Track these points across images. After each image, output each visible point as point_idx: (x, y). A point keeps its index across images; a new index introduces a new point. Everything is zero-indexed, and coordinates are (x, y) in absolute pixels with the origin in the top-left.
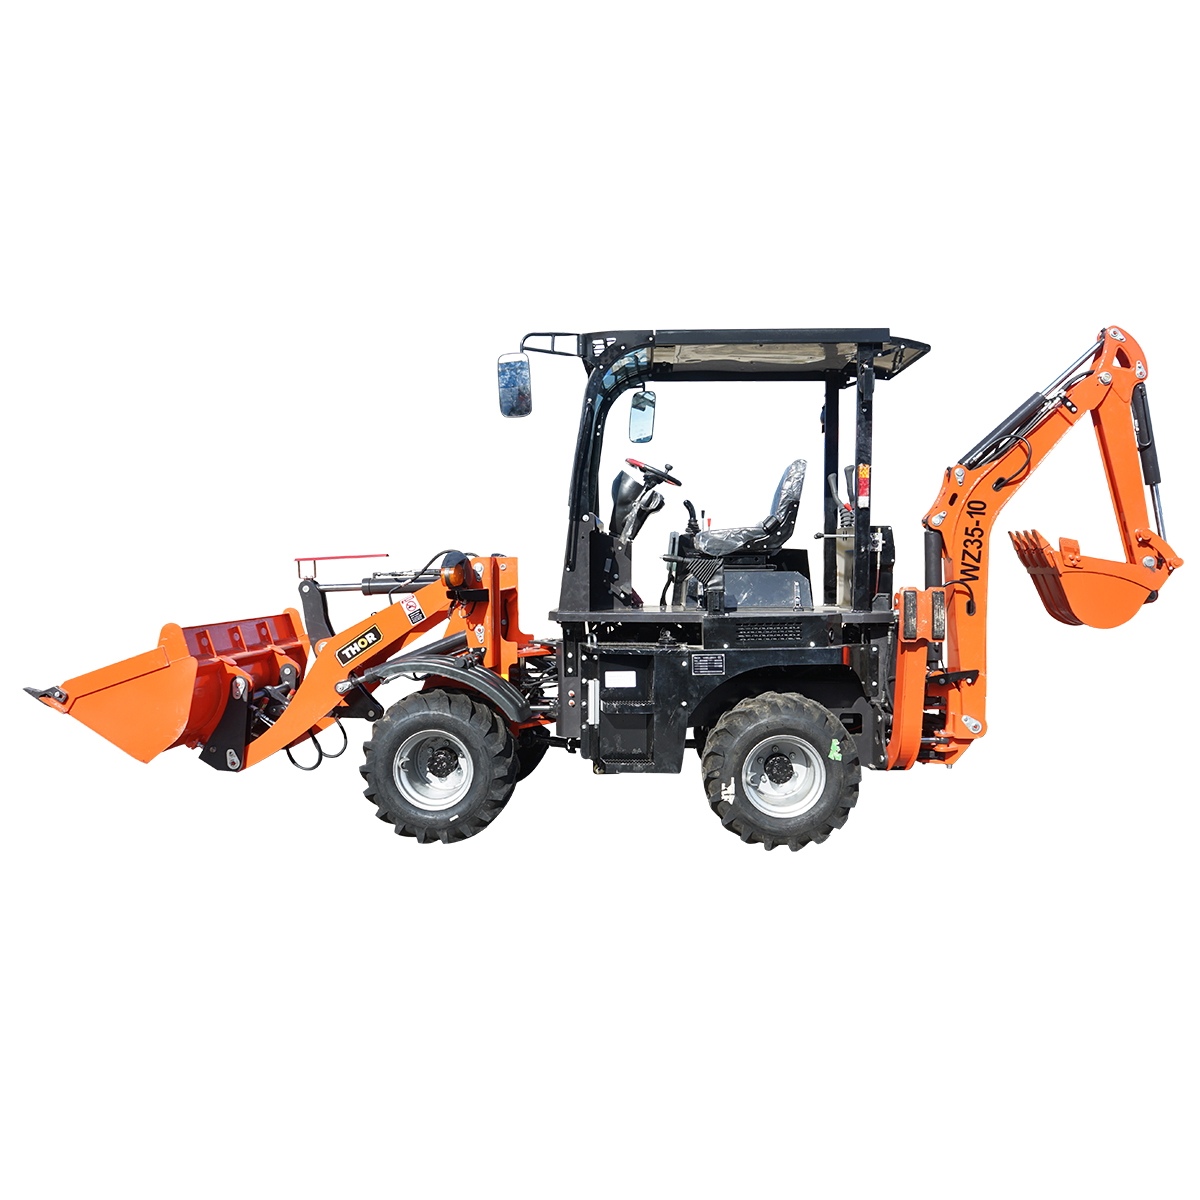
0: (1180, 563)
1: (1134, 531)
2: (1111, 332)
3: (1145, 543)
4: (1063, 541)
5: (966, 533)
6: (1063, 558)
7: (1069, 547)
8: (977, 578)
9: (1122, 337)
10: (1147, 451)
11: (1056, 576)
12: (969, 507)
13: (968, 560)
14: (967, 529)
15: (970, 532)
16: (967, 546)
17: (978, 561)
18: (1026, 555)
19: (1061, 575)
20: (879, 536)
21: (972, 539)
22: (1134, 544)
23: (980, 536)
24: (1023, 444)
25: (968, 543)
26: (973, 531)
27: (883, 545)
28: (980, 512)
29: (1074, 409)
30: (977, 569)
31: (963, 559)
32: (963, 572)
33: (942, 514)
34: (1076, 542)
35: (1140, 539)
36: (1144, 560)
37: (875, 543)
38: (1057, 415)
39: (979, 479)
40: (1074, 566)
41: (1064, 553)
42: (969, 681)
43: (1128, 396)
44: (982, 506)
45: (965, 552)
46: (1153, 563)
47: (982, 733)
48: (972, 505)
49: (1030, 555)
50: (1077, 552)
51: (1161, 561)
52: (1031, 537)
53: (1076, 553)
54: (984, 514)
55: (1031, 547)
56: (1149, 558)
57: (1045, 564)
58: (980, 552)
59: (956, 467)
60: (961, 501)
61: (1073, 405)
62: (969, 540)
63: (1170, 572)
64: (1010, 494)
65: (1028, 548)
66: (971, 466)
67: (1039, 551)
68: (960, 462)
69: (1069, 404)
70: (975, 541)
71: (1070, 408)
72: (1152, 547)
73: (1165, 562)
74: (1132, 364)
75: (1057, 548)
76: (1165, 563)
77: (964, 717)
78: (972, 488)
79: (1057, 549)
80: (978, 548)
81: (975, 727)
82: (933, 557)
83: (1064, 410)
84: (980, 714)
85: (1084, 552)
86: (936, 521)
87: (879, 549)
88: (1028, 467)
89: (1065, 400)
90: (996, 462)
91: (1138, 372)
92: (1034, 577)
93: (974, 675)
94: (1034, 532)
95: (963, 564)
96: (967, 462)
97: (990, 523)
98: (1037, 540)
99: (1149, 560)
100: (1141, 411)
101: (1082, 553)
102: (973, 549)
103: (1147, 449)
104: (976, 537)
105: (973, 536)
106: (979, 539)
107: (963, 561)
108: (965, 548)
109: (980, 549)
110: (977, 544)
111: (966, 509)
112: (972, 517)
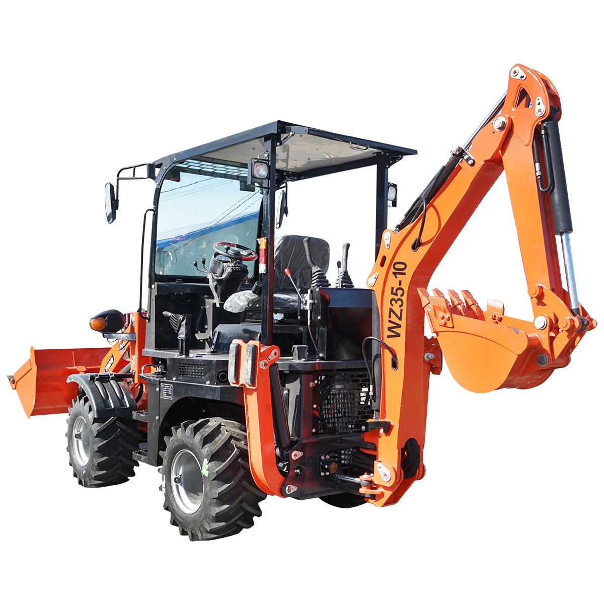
5: (392, 293)
8: (399, 335)
9: (523, 74)
12: (394, 267)
13: (394, 318)
14: (393, 288)
15: (394, 292)
16: (392, 305)
17: (400, 319)
21: (396, 298)
23: (401, 296)
25: (393, 302)
26: (396, 291)
28: (402, 272)
29: (471, 162)
30: (399, 326)
31: (390, 317)
32: (390, 329)
33: (375, 275)
36: (536, 320)
39: (401, 241)
43: (528, 138)
44: (402, 266)
45: (391, 310)
54: (404, 274)
56: (540, 318)
58: (401, 311)
60: (388, 263)
62: (394, 300)
70: (399, 299)
72: (545, 305)
74: (532, 103)
77: (379, 464)
78: (395, 250)
80: (401, 306)
81: (385, 475)
86: (371, 281)
87: (308, 307)
89: (464, 154)
93: (386, 426)
95: (390, 321)
99: (540, 320)
102: (396, 308)
104: (399, 297)
105: (396, 294)
106: (401, 298)
107: (390, 319)
108: (391, 307)
109: (401, 308)
110: (399, 303)
111: (392, 270)
112: (396, 277)
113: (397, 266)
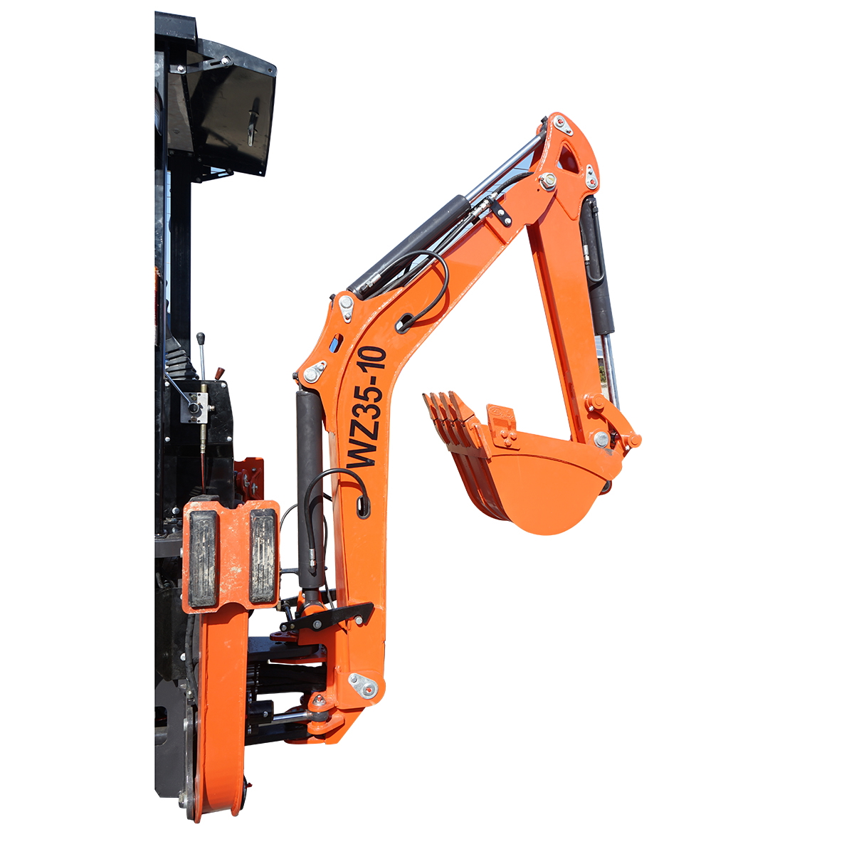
0: (637, 442)
1: (582, 397)
2: (555, 121)
3: (596, 414)
4: (491, 409)
5: (357, 395)
6: (493, 434)
7: (502, 418)
8: (371, 463)
9: (569, 129)
10: (599, 289)
11: (483, 461)
12: (360, 354)
13: (360, 436)
14: (357, 389)
15: (361, 394)
16: (357, 415)
17: (374, 436)
18: (445, 428)
19: (490, 460)
20: (202, 398)
21: (365, 404)
22: (583, 413)
23: (376, 400)
24: (439, 266)
25: (359, 411)
26: (366, 391)
27: (210, 413)
28: (377, 363)
29: (508, 221)
30: (372, 448)
31: (352, 434)
32: (351, 454)
33: (319, 365)
34: (510, 412)
35: (591, 408)
36: (596, 437)
37: (195, 410)
38: (484, 230)
39: (376, 314)
40: (508, 447)
41: (494, 428)
42: (359, 620)
43: (576, 211)
44: (379, 355)
45: (354, 424)
46: (607, 441)
47: (378, 698)
48: (365, 353)
49: (450, 428)
50: (512, 425)
51: (615, 438)
52: (449, 402)
53: (509, 428)
54: (382, 367)
55: (450, 417)
56: (601, 434)
57: (467, 442)
58: (376, 424)
59: (342, 294)
60: (348, 346)
61: (506, 215)
62: (361, 407)
63: (626, 453)
64: (419, 339)
65: (446, 419)
66: (365, 294)
67: (461, 425)
68: (350, 289)
69: (501, 212)
70: (370, 406)
71: (501, 219)
72: (604, 419)
73: (620, 438)
74: (581, 168)
75: (483, 419)
76: (620, 440)
77: (352, 676)
78: (365, 326)
79: (484, 421)
80: (374, 417)
81: (369, 689)
82: (308, 430)
83: (494, 221)
84: (376, 669)
85: (520, 427)
86: (311, 374)
87: (203, 419)
88: (445, 300)
89: (494, 205)
90: (400, 290)
91: (588, 180)
92: (456, 457)
93: (366, 611)
94: (452, 395)
95: (351, 441)
96: (358, 288)
97: (391, 381)
98: (457, 407)
99: (600, 436)
100: (592, 235)
101: (519, 428)
102: (366, 419)
103: (597, 286)
104: (371, 402)
105: (367, 399)
106: (375, 404)
107: (352, 438)
108: (355, 418)
109: (376, 420)
110: (372, 412)
111: (357, 358)
112: (365, 371)
113: (366, 353)
